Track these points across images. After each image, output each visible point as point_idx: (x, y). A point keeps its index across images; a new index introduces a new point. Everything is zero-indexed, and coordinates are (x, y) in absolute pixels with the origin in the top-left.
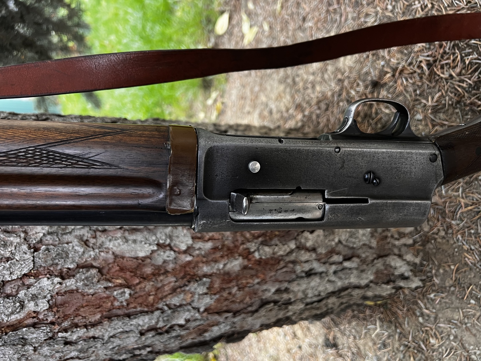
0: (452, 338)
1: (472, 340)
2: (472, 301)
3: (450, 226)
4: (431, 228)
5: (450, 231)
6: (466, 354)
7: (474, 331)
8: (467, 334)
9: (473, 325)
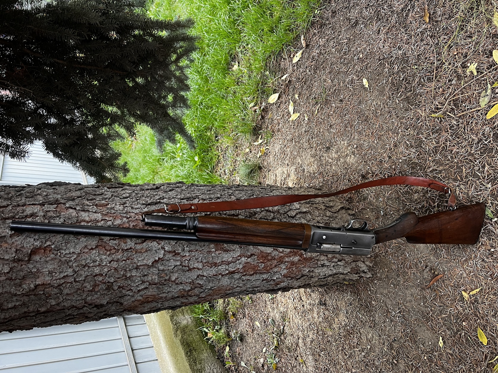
0: (382, 301)
1: (390, 303)
2: (392, 286)
3: (387, 251)
4: (379, 251)
5: (387, 254)
6: (387, 309)
7: (391, 299)
8: (388, 300)
9: (391, 296)
